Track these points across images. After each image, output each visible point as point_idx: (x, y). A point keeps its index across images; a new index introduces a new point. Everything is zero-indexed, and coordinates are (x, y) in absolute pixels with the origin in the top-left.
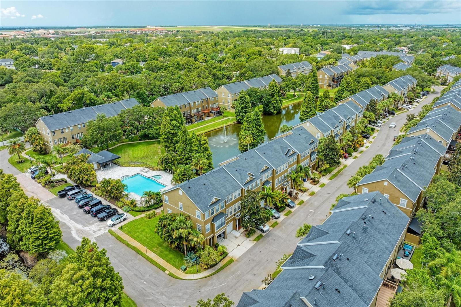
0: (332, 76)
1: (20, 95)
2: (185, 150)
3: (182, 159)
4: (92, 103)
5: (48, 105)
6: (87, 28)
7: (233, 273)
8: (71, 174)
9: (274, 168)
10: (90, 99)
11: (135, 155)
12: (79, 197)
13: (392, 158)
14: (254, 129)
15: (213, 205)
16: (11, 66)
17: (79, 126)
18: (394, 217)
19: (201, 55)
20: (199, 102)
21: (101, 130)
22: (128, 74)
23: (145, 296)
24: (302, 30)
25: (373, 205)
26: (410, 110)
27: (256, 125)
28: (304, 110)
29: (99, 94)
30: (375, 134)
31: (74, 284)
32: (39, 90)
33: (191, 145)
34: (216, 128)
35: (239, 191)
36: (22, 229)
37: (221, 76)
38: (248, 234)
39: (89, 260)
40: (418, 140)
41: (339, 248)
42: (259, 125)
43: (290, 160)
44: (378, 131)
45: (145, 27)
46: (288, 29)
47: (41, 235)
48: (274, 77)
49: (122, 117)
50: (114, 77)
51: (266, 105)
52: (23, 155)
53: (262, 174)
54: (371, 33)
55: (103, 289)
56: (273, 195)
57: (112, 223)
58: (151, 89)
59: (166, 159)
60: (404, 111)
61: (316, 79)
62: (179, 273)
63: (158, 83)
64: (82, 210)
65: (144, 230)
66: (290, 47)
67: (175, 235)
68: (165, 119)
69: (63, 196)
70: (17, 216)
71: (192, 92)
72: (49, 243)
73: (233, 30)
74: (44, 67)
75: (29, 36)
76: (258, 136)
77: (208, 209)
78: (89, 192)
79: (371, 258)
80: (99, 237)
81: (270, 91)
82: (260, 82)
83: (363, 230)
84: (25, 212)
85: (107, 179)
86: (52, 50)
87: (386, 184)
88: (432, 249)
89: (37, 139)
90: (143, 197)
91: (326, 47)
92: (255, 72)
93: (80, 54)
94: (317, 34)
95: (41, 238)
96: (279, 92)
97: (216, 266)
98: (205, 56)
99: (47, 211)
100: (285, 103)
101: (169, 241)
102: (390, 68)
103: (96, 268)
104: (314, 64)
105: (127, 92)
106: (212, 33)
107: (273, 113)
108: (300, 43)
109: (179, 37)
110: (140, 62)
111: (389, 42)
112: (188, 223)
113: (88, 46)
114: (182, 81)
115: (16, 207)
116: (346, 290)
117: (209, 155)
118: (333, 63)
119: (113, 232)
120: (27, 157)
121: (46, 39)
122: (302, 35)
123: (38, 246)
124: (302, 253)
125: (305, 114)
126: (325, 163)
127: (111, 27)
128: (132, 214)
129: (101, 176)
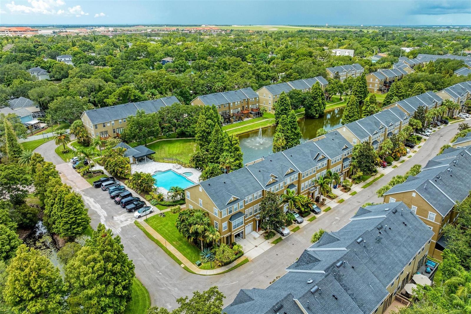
0: (383, 81)
1: (71, 89)
2: (216, 148)
3: (213, 158)
4: (137, 99)
5: (96, 99)
6: (145, 26)
7: (246, 272)
8: (107, 166)
9: (301, 172)
10: (135, 96)
11: (171, 152)
12: (112, 188)
13: (428, 168)
14: (289, 131)
15: (231, 204)
16: (70, 62)
17: (120, 121)
18: (415, 230)
19: (250, 55)
20: (239, 102)
21: (139, 125)
22: (176, 72)
23: (159, 286)
24: (361, 31)
25: (393, 215)
26: (467, 119)
27: (291, 127)
28: (346, 114)
29: (144, 91)
30: (422, 144)
31: (86, 265)
32: (89, 85)
33: (222, 144)
34: (254, 129)
35: (260, 192)
36: (55, 213)
37: (265, 77)
38: (267, 236)
39: (101, 244)
40: (461, 151)
41: (345, 255)
42: (295, 128)
43: (320, 164)
44: (425, 140)
45: (200, 26)
46: (346, 29)
47: (70, 220)
48: (320, 79)
49: (161, 114)
50: (160, 75)
51: (308, 108)
52: (69, 146)
53: (286, 177)
54: (437, 35)
55: (114, 274)
56: (296, 199)
57: (139, 214)
58: (195, 88)
59: (197, 157)
60: (460, 120)
61: (365, 83)
62: (194, 268)
63: (202, 82)
64: (113, 201)
65: (168, 224)
66: (344, 49)
67: (192, 229)
68: (202, 117)
69: (98, 186)
70: (52, 201)
71: (233, 92)
72: (77, 227)
73: (288, 30)
74: (98, 63)
75: (90, 34)
76: (293, 139)
77: (225, 207)
78: (122, 184)
79: (380, 269)
80: (125, 227)
81: (313, 93)
82: (303, 84)
83: (376, 239)
84: (58, 197)
85: (139, 173)
86: (108, 47)
87: (414, 195)
88: (451, 266)
89: (81, 132)
90: (169, 192)
91: (383, 49)
92: (301, 74)
93: (133, 52)
94: (377, 35)
95: (69, 222)
96: (322, 95)
97: (230, 265)
98: (253, 56)
99: (77, 198)
100: (329, 107)
101: (187, 236)
102: (450, 73)
103: (107, 253)
104: (367, 66)
105: (170, 90)
106: (267, 32)
107: (315, 116)
108: (357, 45)
109: (232, 37)
110: (189, 61)
111: (457, 44)
112: (205, 220)
113: (141, 44)
114: (225, 81)
115: (51, 192)
116: (345, 297)
117: (240, 156)
118: (389, 66)
119: (138, 223)
120: (71, 148)
121: (105, 36)
122: (359, 36)
123: (67, 230)
124: (308, 257)
125: (348, 119)
126: (359, 170)
127: (167, 26)
128: (158, 208)
129: (136, 169)
